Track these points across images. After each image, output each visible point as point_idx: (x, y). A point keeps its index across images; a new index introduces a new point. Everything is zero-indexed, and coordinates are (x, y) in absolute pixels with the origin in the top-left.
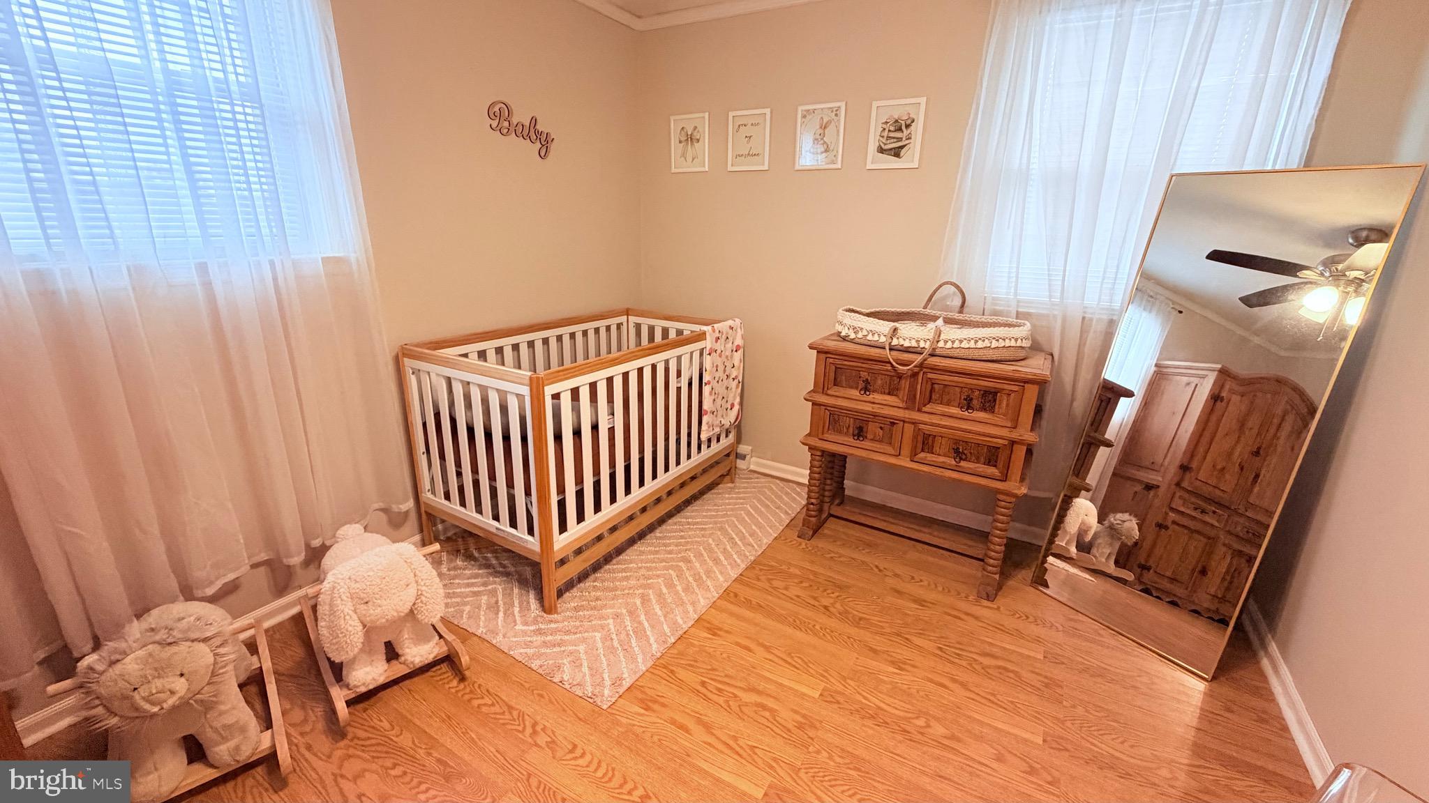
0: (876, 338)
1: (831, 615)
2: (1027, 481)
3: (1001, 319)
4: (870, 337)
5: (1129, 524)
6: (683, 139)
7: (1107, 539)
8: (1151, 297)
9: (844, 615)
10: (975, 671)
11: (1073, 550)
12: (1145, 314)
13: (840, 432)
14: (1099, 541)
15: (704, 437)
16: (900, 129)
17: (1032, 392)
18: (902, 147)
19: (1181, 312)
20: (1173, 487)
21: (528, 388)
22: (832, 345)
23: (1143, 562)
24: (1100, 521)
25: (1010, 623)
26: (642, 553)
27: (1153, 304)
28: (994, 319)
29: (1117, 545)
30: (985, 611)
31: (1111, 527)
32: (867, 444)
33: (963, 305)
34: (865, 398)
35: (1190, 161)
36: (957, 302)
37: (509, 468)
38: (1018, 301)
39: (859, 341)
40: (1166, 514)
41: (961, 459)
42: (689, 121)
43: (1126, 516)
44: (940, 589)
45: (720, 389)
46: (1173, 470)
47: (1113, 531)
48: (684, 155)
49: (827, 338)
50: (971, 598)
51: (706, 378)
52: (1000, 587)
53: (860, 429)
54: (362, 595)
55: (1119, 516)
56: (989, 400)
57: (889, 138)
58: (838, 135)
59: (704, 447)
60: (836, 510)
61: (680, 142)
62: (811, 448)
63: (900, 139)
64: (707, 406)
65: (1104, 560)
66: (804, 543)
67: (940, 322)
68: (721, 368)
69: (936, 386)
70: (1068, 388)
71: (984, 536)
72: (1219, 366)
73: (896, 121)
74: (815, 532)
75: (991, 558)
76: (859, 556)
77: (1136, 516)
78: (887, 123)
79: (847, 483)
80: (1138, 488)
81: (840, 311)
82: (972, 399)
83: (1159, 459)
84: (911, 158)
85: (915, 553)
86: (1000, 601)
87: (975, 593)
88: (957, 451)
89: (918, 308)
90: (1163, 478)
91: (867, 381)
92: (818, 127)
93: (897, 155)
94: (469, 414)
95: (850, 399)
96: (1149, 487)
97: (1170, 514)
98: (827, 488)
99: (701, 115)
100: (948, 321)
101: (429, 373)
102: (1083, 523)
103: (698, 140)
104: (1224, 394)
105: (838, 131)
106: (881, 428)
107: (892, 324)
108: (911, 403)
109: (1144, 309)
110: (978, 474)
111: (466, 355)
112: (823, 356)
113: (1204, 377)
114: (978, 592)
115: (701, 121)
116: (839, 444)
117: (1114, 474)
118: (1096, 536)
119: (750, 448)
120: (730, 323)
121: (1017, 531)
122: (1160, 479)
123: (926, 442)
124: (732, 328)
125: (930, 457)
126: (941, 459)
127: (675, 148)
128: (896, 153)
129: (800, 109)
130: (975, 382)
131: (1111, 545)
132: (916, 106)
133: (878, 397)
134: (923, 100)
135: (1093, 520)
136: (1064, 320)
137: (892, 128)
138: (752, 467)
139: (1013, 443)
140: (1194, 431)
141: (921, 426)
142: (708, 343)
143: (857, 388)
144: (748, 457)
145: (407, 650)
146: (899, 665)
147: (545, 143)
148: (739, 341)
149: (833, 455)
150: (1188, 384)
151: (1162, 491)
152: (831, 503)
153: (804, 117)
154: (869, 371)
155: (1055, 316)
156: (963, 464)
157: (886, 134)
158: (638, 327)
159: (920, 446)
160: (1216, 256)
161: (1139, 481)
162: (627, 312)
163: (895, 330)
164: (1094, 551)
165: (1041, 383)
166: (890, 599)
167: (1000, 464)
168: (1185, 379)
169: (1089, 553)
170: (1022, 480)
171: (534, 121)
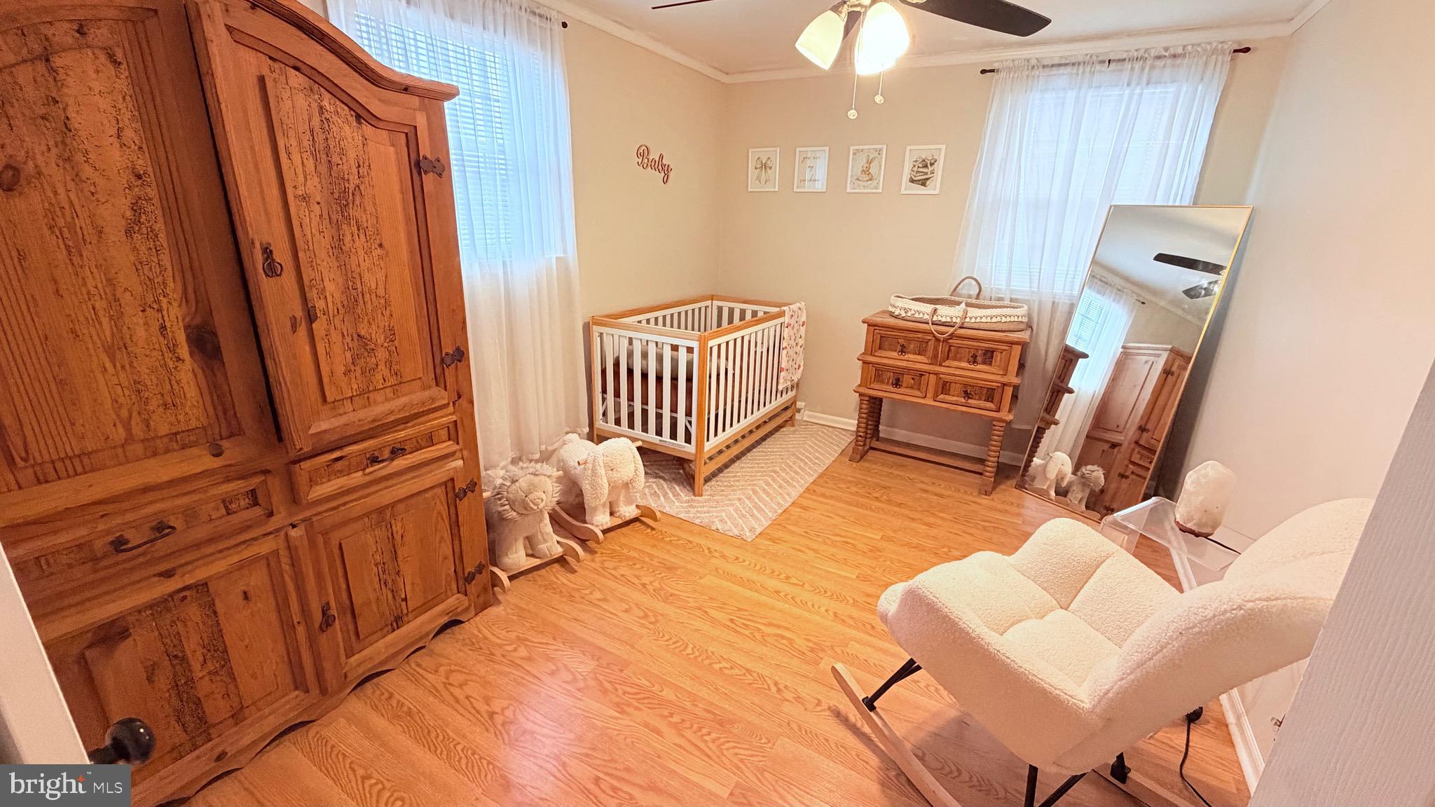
0: (921, 316)
1: (881, 501)
2: (1013, 412)
3: (1001, 303)
4: (917, 315)
5: (1096, 473)
6: (758, 166)
7: (1080, 486)
8: (1120, 290)
9: (889, 502)
10: (977, 528)
11: (1053, 493)
12: (1114, 304)
13: (882, 382)
14: (1075, 488)
15: (780, 388)
16: (926, 166)
17: (1017, 350)
18: (927, 179)
19: (1143, 303)
20: (1133, 445)
21: (698, 343)
22: (879, 320)
23: (1108, 504)
24: (1074, 473)
25: (1000, 506)
26: (742, 468)
27: (1121, 297)
28: (998, 303)
29: (1088, 491)
30: (985, 500)
31: (1083, 476)
32: (902, 390)
33: (979, 294)
34: (902, 357)
35: (1126, 196)
36: (975, 291)
37: (675, 399)
38: (1011, 290)
39: (908, 318)
40: (1127, 466)
41: (969, 398)
42: (764, 153)
43: (1095, 467)
44: (953, 489)
45: (791, 352)
46: (1131, 432)
47: (1085, 482)
48: (758, 178)
49: (874, 315)
50: (974, 494)
51: (784, 344)
52: (994, 488)
53: (898, 380)
54: (610, 464)
55: (1089, 467)
56: (989, 356)
57: (917, 172)
58: (880, 168)
59: (779, 395)
60: (875, 444)
61: (756, 169)
62: (861, 395)
63: (926, 174)
64: (783, 365)
65: (1077, 502)
66: (854, 465)
67: (963, 305)
68: (793, 338)
69: (952, 348)
70: (1043, 352)
71: (982, 461)
72: (1170, 347)
73: (924, 160)
74: (861, 458)
75: (987, 471)
76: (896, 472)
77: (1102, 467)
78: (916, 161)
79: (881, 427)
80: (1106, 446)
81: (893, 297)
82: (976, 356)
83: (1122, 424)
84: (934, 188)
85: (933, 470)
86: (994, 496)
87: (977, 491)
88: (966, 392)
89: (946, 296)
90: (1126, 437)
91: (903, 346)
92: (865, 161)
93: (924, 184)
94: (644, 362)
95: (890, 358)
96: (1114, 445)
97: (1131, 466)
98: (870, 427)
99: (774, 149)
100: (968, 305)
101: (613, 335)
102: (1060, 471)
103: (771, 168)
104: (1174, 369)
105: (880, 166)
106: (913, 379)
107: (933, 306)
108: (934, 360)
109: (1114, 301)
110: (980, 407)
111: (640, 322)
112: (872, 328)
113: (1158, 356)
114: (980, 490)
115: (775, 155)
116: (883, 391)
117: (1087, 436)
118: (1070, 484)
119: (804, 404)
120: (798, 305)
121: (1007, 457)
122: (1123, 438)
123: (944, 387)
124: (800, 309)
125: (948, 398)
126: (955, 398)
127: (752, 173)
128: (923, 183)
129: (852, 148)
130: (980, 344)
131: (1083, 491)
132: (939, 150)
133: (911, 357)
134: (943, 147)
135: (1068, 468)
136: (1040, 303)
137: (920, 165)
138: (805, 419)
139: (1004, 385)
140: (1149, 400)
141: (941, 376)
142: (786, 319)
143: (895, 351)
144: (802, 411)
145: (621, 509)
146: (929, 525)
147: (666, 170)
148: (804, 318)
149: (875, 398)
150: (1146, 362)
151: (1123, 449)
152: (872, 438)
153: (854, 154)
154: (905, 338)
155: (1034, 301)
156: (970, 401)
157: (915, 169)
158: (720, 309)
159: (940, 390)
160: (1161, 258)
161: (1107, 441)
162: (712, 298)
163: (936, 310)
164: (1069, 495)
165: (1024, 345)
166: (919, 494)
167: (995, 400)
168: (1145, 358)
169: (1065, 496)
170: (1010, 411)
171: (661, 157)
